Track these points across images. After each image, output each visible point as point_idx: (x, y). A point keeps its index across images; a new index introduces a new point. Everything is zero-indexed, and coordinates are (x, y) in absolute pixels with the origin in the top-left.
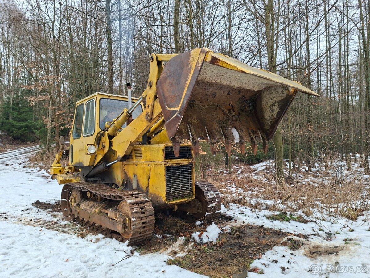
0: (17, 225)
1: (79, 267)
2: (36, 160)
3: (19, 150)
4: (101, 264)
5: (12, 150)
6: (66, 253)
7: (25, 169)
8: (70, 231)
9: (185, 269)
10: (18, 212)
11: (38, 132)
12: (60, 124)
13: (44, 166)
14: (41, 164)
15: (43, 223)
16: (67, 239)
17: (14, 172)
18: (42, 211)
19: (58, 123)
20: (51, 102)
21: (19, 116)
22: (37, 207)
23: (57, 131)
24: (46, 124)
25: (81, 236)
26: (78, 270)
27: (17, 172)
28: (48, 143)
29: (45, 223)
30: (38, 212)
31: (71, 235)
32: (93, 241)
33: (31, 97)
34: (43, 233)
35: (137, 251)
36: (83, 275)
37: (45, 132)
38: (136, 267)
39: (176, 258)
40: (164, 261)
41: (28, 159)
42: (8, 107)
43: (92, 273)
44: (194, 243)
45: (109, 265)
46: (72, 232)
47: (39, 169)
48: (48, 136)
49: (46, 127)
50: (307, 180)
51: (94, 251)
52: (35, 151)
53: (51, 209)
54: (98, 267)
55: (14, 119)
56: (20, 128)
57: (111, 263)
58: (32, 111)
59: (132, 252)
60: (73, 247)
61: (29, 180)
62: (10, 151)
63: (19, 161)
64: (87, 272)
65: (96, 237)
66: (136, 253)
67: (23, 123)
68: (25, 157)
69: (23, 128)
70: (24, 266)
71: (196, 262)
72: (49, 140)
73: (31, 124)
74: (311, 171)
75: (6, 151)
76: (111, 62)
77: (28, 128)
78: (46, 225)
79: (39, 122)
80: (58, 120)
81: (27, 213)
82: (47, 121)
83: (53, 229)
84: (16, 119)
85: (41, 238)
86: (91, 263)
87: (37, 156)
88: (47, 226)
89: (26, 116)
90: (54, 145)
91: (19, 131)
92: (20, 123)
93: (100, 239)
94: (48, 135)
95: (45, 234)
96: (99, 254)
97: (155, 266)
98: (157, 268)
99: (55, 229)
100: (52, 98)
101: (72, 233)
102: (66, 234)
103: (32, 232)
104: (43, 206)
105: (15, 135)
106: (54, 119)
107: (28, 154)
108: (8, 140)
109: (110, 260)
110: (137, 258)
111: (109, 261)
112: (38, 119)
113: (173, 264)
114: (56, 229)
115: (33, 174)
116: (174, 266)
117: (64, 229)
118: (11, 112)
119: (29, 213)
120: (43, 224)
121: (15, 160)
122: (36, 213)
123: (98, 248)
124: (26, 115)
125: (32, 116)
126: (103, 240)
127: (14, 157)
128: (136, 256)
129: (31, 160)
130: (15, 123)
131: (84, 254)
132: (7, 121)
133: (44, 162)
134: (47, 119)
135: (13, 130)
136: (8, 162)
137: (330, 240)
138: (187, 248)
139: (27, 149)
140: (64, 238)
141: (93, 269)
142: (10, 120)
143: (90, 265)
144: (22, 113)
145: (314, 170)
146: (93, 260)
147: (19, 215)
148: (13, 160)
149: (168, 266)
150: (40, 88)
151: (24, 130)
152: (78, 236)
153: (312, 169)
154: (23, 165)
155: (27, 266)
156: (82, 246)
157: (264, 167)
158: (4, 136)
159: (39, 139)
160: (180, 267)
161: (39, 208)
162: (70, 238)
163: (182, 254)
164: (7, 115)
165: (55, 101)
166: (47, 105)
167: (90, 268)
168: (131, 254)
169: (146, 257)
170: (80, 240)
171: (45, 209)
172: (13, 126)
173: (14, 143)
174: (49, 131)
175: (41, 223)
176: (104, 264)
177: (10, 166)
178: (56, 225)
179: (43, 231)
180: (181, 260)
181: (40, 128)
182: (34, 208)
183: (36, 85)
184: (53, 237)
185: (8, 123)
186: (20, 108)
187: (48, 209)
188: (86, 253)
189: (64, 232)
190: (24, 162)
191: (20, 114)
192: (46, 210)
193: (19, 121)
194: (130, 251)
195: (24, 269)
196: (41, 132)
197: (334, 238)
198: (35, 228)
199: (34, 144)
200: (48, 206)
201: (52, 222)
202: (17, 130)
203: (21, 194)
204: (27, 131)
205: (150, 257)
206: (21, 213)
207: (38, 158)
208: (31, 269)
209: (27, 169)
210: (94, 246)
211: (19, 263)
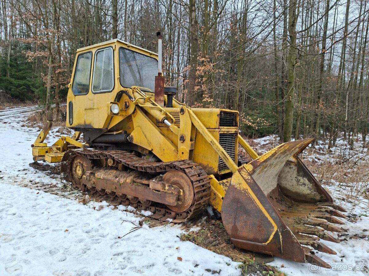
0: (13, 186)
1: (80, 238)
2: (35, 120)
3: (18, 109)
4: (106, 236)
5: (10, 109)
6: (66, 220)
7: (23, 128)
8: (71, 196)
9: (201, 246)
10: (14, 172)
11: (37, 90)
12: (61, 83)
13: (43, 126)
14: (40, 124)
15: (41, 185)
16: (67, 205)
17: (12, 130)
18: (40, 172)
19: (58, 83)
20: (50, 59)
21: (17, 74)
22: (35, 168)
23: (57, 90)
24: (45, 83)
25: (83, 203)
26: (80, 241)
27: (15, 131)
28: (47, 102)
29: (43, 185)
30: (36, 173)
31: (72, 201)
32: (96, 209)
33: (29, 52)
34: (40, 197)
35: (146, 223)
36: (86, 247)
37: (45, 91)
38: (146, 241)
39: (190, 233)
40: (177, 236)
41: (26, 119)
42: (6, 63)
43: (95, 246)
44: (207, 217)
45: (115, 237)
46: (72, 196)
47: (38, 129)
48: (47, 96)
49: (45, 86)
50: (312, 156)
51: (98, 220)
52: (34, 110)
53: (50, 171)
54: (102, 238)
55: (12, 76)
56: (19, 86)
57: (117, 234)
58: (31, 70)
59: (141, 224)
60: (74, 214)
61: (28, 139)
62: (9, 109)
63: (17, 120)
64: (89, 244)
65: (100, 204)
66: (145, 226)
67: (22, 81)
68: (24, 116)
69: (21, 87)
70: (18, 233)
71: (212, 239)
72: (48, 100)
73: (29, 83)
74: (314, 148)
75: (4, 109)
76: (115, 18)
77: (26, 87)
78: (44, 187)
79: (38, 80)
80: (58, 79)
81: (23, 173)
82: (46, 79)
83: (52, 192)
84: (14, 76)
85: (38, 201)
86: (94, 233)
87: (36, 115)
88: (45, 189)
89: (24, 74)
90: (54, 105)
91: (18, 90)
92: (18, 80)
93: (104, 207)
94: (48, 94)
95: (43, 197)
96: (104, 223)
97: (167, 241)
98: (169, 244)
99: (53, 192)
100: (52, 54)
101: (72, 198)
102: (66, 199)
103: (29, 195)
104: (41, 167)
105: (13, 93)
106: (54, 78)
107: (27, 113)
108: (6, 98)
109: (116, 231)
110: (147, 231)
111: (115, 233)
112: (37, 77)
113: (187, 240)
114: (55, 192)
115: (32, 134)
116: (188, 242)
117: (63, 193)
118: (8, 69)
119: (26, 174)
120: (41, 187)
121: (13, 119)
122: (33, 174)
123: (102, 217)
124: (24, 72)
125: (31, 74)
126: (107, 207)
127: (12, 115)
128: (145, 228)
129: (30, 120)
130: (13, 80)
131: (86, 223)
132: (4, 78)
133: (43, 123)
134: (46, 77)
135: (11, 88)
136: (6, 120)
137: (356, 222)
138: (200, 222)
139: (26, 109)
140: (64, 204)
141: (97, 241)
142: (8, 77)
143: (93, 236)
144: (20, 70)
145: (317, 147)
146: (97, 231)
147: (15, 175)
148: (11, 119)
149: (181, 243)
150: (38, 42)
151: (23, 89)
152: (80, 202)
153: (315, 146)
154: (21, 124)
155: (22, 233)
156: (84, 213)
157: (268, 142)
158: (2, 94)
159: (38, 99)
160: (195, 244)
161: (37, 169)
162: (70, 203)
163: (196, 229)
164: (5, 71)
165: (55, 58)
166: (46, 62)
167: (93, 240)
168: (140, 226)
169: (156, 230)
170: (81, 206)
171: (44, 170)
172: (11, 83)
173: (12, 101)
174: (48, 90)
175: (38, 185)
176: (109, 236)
177: (7, 125)
178: (55, 188)
179: (41, 194)
180: (195, 236)
181: (40, 87)
182: (32, 169)
183: (34, 38)
184: (51, 201)
185: (5, 80)
186: (18, 65)
187: (47, 170)
188: (88, 222)
189: (64, 196)
190: (23, 121)
191: (18, 72)
192: (44, 172)
193: (18, 79)
194: (139, 222)
195: (18, 237)
196: (40, 91)
197: (359, 220)
198: (31, 191)
199: (33, 103)
200: (46, 167)
201: (50, 185)
202: (15, 88)
203: (18, 153)
204: (25, 90)
205: (161, 230)
206: (18, 173)
207: (37, 118)
208: (26, 236)
209: (26, 128)
210: (97, 214)
211: (12, 230)
